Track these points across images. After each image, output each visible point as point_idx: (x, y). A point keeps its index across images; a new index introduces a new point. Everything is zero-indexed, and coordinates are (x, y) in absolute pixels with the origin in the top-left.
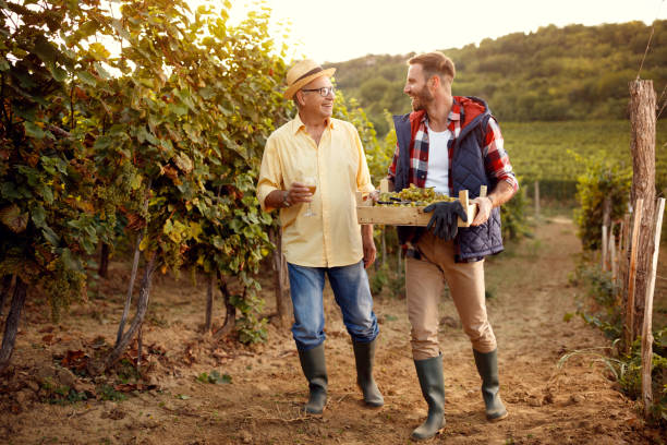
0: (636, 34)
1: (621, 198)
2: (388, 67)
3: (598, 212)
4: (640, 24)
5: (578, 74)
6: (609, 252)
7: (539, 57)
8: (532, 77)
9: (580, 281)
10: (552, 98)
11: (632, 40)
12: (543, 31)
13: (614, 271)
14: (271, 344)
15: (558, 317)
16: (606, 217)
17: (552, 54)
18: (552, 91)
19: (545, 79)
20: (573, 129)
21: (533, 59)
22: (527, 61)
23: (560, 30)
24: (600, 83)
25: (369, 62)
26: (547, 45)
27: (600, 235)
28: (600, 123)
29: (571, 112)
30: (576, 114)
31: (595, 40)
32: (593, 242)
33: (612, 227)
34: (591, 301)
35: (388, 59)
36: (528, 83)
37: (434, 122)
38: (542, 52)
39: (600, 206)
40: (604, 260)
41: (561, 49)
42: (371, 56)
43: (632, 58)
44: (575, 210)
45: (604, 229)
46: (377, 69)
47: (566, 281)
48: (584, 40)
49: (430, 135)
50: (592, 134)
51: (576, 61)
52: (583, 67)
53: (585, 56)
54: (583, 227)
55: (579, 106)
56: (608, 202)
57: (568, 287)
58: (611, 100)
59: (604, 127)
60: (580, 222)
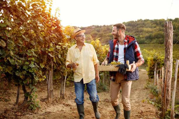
0: (163, 22)
1: (160, 64)
2: (98, 29)
3: (153, 67)
4: (164, 20)
5: (148, 32)
6: (156, 79)
7: (138, 27)
8: (136, 32)
9: (148, 88)
10: (141, 38)
11: (162, 24)
12: (139, 21)
13: (158, 85)
14: (41, 109)
15: (141, 99)
16: (155, 69)
17: (141, 27)
18: (141, 36)
19: (139, 33)
20: (146, 46)
21: (136, 28)
22: (134, 28)
23: (143, 21)
24: (153, 34)
25: (93, 27)
26: (140, 24)
27: (154, 74)
28: (153, 45)
29: (146, 42)
30: (147, 42)
31: (152, 23)
32: (152, 76)
33: (157, 72)
34: (151, 94)
35: (98, 26)
36: (134, 34)
37: (120, 42)
38: (138, 26)
39: (154, 66)
40: (155, 82)
41: (143, 25)
42: (94, 26)
43: (162, 28)
44: (147, 67)
45: (155, 72)
46: (95, 29)
47: (144, 87)
48: (149, 23)
49: (119, 46)
50: (152, 48)
51: (147, 28)
52: (149, 30)
53: (149, 27)
54: (149, 72)
55: (148, 40)
56: (156, 65)
57: (144, 89)
58: (156, 39)
59: (154, 46)
60: (148, 70)
